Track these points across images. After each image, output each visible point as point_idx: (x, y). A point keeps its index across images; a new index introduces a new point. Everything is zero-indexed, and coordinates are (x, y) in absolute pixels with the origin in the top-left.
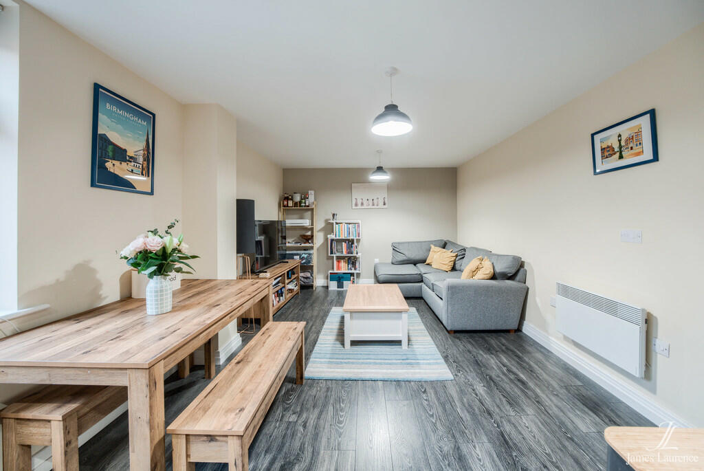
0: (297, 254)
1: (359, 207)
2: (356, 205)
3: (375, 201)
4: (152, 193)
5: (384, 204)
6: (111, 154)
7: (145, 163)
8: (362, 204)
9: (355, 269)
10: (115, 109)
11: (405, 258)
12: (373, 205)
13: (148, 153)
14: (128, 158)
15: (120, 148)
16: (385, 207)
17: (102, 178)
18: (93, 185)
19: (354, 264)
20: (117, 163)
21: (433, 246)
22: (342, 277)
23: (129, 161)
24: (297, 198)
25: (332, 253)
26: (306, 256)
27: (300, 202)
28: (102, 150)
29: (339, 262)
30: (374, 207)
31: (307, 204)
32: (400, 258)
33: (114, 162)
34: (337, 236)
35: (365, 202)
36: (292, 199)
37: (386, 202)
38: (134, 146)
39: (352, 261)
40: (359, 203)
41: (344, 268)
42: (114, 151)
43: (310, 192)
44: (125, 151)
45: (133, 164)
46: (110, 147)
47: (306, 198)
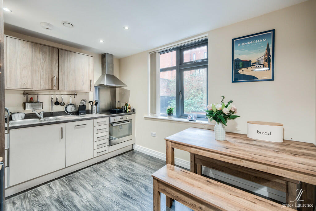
4: (273, 79)
6: (241, 66)
7: (267, 63)
10: (243, 44)
13: (269, 55)
14: (252, 64)
15: (247, 61)
17: (237, 78)
18: (233, 82)
20: (245, 69)
23: (253, 66)
28: (238, 64)
33: (243, 69)
42: (243, 64)
44: (250, 61)
45: (256, 66)
46: (241, 63)
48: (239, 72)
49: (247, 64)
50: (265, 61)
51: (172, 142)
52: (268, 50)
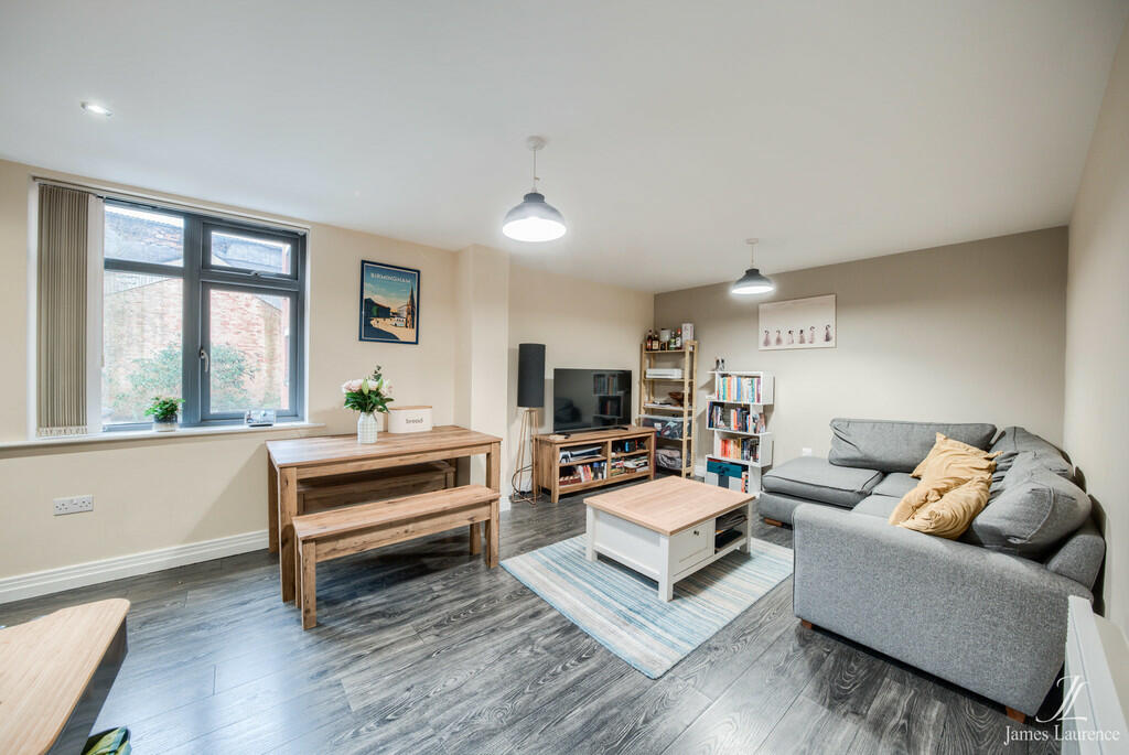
0: (658, 421)
1: (773, 345)
2: (767, 343)
3: (807, 335)
4: (416, 343)
5: (828, 339)
6: (375, 314)
7: (410, 316)
8: (779, 341)
9: (755, 460)
10: (378, 276)
11: (857, 454)
12: (802, 341)
13: (413, 306)
14: (392, 315)
15: (384, 307)
16: (831, 343)
17: (369, 333)
18: (361, 339)
19: (753, 450)
20: (381, 320)
21: (940, 437)
22: (728, 470)
23: (393, 317)
24: (665, 336)
25: (711, 425)
26: (672, 424)
27: (669, 343)
28: (370, 310)
29: (725, 442)
30: (802, 346)
31: (678, 345)
32: (848, 452)
33: (379, 320)
34: (721, 397)
35: (785, 337)
36: (656, 339)
37: (832, 334)
38: (397, 303)
39: (750, 445)
40: (773, 340)
41: (734, 455)
42: (378, 311)
43: (684, 325)
44: (389, 309)
45: (397, 319)
46: (375, 308)
47: (677, 334)
48: (372, 322)
49: (384, 312)
50: (409, 314)
51: (298, 467)
52: (412, 296)
